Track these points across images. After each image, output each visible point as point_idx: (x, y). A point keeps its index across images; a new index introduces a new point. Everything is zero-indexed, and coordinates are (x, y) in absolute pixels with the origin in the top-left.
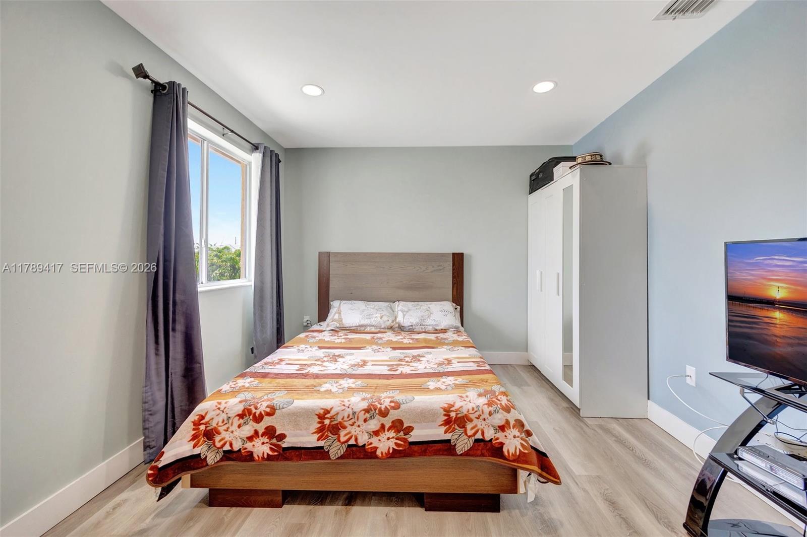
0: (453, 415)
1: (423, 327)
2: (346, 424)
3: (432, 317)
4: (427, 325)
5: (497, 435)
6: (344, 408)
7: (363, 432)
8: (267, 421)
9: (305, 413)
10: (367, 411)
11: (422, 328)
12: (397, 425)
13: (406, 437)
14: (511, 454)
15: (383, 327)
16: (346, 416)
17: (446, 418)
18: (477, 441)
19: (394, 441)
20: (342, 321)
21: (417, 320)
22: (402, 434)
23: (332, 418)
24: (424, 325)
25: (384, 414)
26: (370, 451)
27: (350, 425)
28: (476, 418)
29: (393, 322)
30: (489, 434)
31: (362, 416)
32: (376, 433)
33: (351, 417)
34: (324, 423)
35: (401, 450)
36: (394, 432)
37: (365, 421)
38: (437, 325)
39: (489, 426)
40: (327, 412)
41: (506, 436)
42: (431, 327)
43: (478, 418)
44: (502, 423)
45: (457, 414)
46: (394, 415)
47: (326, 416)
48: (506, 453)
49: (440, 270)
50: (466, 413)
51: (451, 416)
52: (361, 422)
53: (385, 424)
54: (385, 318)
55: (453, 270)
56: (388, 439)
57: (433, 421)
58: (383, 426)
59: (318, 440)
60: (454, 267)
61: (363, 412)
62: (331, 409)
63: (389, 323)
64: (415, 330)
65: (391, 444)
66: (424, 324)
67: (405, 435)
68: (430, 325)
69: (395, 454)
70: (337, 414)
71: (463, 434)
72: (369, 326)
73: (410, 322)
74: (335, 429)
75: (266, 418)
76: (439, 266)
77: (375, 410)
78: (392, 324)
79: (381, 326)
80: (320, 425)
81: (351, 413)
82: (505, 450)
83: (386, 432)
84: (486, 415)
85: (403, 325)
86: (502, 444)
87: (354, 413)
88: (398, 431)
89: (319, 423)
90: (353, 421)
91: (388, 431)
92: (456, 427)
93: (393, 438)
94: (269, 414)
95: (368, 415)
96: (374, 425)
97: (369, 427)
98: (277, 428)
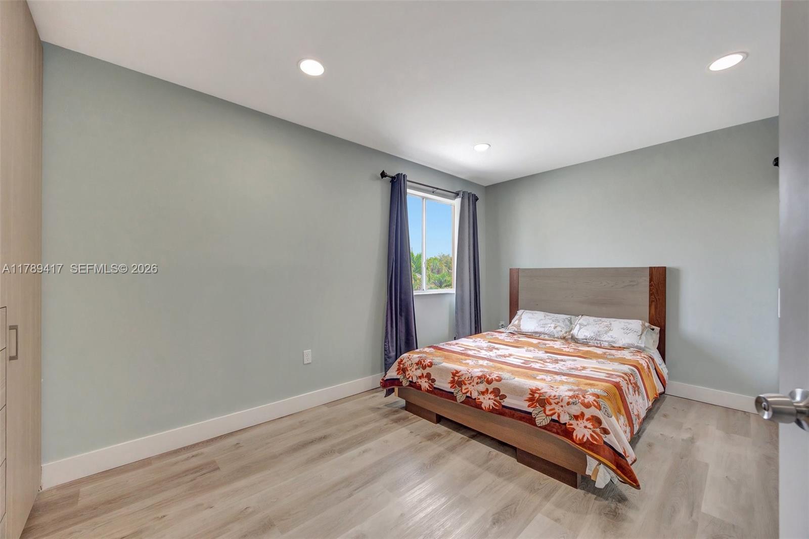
0: (537, 396)
1: (599, 342)
2: (466, 382)
3: (610, 334)
4: (603, 341)
5: (571, 422)
6: (467, 372)
7: (475, 390)
8: (428, 370)
9: (445, 370)
10: (479, 378)
11: (597, 343)
12: (496, 392)
13: (501, 401)
14: (578, 438)
15: (556, 336)
16: (467, 377)
17: (531, 396)
18: (553, 420)
19: (493, 401)
20: (520, 326)
21: (592, 335)
22: (498, 398)
23: (459, 376)
24: (600, 341)
25: (489, 382)
26: (478, 403)
27: (468, 383)
28: (555, 403)
29: (566, 333)
30: (564, 419)
31: (476, 380)
32: (483, 393)
33: (469, 379)
34: (455, 378)
35: (496, 409)
36: (493, 396)
37: (477, 383)
38: (614, 342)
39: (565, 412)
40: (457, 372)
41: (578, 424)
42: (607, 343)
43: (557, 404)
44: (578, 413)
45: (540, 396)
46: (495, 385)
47: (456, 375)
48: (574, 437)
49: (633, 285)
50: (547, 397)
51: (535, 396)
52: (474, 383)
53: (489, 389)
54: (559, 329)
55: (651, 286)
56: (489, 399)
57: (520, 396)
58: (487, 390)
59: (451, 388)
60: (652, 282)
61: (477, 378)
62: (460, 371)
63: (561, 334)
64: (589, 344)
65: (491, 402)
66: (599, 339)
67: (500, 399)
68: (605, 341)
69: (493, 411)
70: (462, 375)
71: (543, 412)
72: (543, 334)
73: (585, 336)
74: (460, 384)
75: (427, 368)
76: (631, 281)
77: (485, 378)
78: (565, 335)
79: (554, 335)
80: (452, 379)
81: (470, 377)
82: (574, 434)
83: (489, 394)
84: (564, 404)
85: (577, 337)
86: (574, 429)
87: (472, 377)
88: (496, 396)
89: (452, 377)
90: (470, 381)
91: (490, 394)
92: (538, 405)
93: (492, 399)
94: (429, 366)
95: (479, 380)
96: (482, 387)
97: (479, 388)
98: (432, 375)
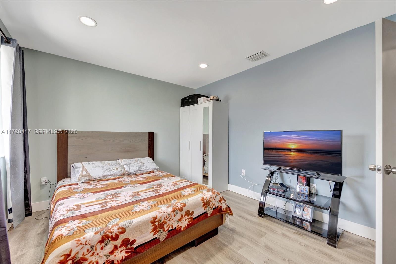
0: (205, 201)
1: (141, 171)
2: (166, 221)
3: (145, 166)
4: (143, 170)
5: (219, 204)
6: (162, 214)
7: (174, 222)
8: (122, 237)
9: (143, 224)
10: (174, 211)
11: (140, 172)
12: (188, 213)
13: (192, 217)
14: (224, 209)
15: (118, 174)
16: (165, 217)
17: (203, 203)
18: (214, 209)
19: (188, 220)
20: (90, 175)
21: (138, 168)
22: (190, 216)
23: (159, 220)
24: (142, 170)
25: (181, 210)
26: (178, 229)
27: (168, 221)
29: (124, 171)
30: (217, 205)
31: (173, 214)
32: (180, 220)
33: (168, 217)
34: (155, 225)
35: (190, 223)
36: (187, 217)
37: (175, 216)
38: (148, 169)
39: (216, 202)
40: (155, 219)
41: (222, 204)
42: (145, 171)
43: (213, 200)
44: (219, 199)
45: (206, 201)
46: (185, 209)
47: (156, 221)
48: (223, 210)
49: (143, 141)
50: (209, 199)
51: (205, 202)
52: (173, 217)
53: (183, 214)
54: (119, 170)
55: (149, 141)
56: (186, 220)
57: (200, 207)
58: (182, 216)
59: (154, 235)
60: (150, 139)
61: (172, 212)
62: (157, 216)
63: (122, 172)
64: (136, 174)
65: (187, 222)
66: (141, 170)
67: (191, 216)
68: (144, 170)
69: (189, 226)
70: (161, 217)
71: (210, 208)
72: (109, 175)
73: (134, 170)
74: (161, 226)
75: (121, 236)
76: (142, 139)
77: (177, 209)
78: (124, 172)
79: (117, 175)
80: (154, 227)
81: (167, 215)
82: (222, 209)
83: (184, 218)
84: (215, 198)
85: (130, 172)
86: (221, 207)
87: (169, 214)
88: (188, 216)
89: (153, 226)
90: (169, 218)
91: (185, 217)
92: (207, 206)
93: (187, 219)
94: (122, 233)
95: (175, 213)
96: (178, 217)
97: (177, 218)
98: (130, 238)
